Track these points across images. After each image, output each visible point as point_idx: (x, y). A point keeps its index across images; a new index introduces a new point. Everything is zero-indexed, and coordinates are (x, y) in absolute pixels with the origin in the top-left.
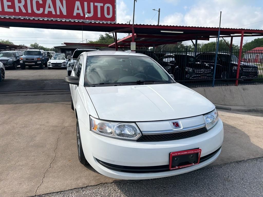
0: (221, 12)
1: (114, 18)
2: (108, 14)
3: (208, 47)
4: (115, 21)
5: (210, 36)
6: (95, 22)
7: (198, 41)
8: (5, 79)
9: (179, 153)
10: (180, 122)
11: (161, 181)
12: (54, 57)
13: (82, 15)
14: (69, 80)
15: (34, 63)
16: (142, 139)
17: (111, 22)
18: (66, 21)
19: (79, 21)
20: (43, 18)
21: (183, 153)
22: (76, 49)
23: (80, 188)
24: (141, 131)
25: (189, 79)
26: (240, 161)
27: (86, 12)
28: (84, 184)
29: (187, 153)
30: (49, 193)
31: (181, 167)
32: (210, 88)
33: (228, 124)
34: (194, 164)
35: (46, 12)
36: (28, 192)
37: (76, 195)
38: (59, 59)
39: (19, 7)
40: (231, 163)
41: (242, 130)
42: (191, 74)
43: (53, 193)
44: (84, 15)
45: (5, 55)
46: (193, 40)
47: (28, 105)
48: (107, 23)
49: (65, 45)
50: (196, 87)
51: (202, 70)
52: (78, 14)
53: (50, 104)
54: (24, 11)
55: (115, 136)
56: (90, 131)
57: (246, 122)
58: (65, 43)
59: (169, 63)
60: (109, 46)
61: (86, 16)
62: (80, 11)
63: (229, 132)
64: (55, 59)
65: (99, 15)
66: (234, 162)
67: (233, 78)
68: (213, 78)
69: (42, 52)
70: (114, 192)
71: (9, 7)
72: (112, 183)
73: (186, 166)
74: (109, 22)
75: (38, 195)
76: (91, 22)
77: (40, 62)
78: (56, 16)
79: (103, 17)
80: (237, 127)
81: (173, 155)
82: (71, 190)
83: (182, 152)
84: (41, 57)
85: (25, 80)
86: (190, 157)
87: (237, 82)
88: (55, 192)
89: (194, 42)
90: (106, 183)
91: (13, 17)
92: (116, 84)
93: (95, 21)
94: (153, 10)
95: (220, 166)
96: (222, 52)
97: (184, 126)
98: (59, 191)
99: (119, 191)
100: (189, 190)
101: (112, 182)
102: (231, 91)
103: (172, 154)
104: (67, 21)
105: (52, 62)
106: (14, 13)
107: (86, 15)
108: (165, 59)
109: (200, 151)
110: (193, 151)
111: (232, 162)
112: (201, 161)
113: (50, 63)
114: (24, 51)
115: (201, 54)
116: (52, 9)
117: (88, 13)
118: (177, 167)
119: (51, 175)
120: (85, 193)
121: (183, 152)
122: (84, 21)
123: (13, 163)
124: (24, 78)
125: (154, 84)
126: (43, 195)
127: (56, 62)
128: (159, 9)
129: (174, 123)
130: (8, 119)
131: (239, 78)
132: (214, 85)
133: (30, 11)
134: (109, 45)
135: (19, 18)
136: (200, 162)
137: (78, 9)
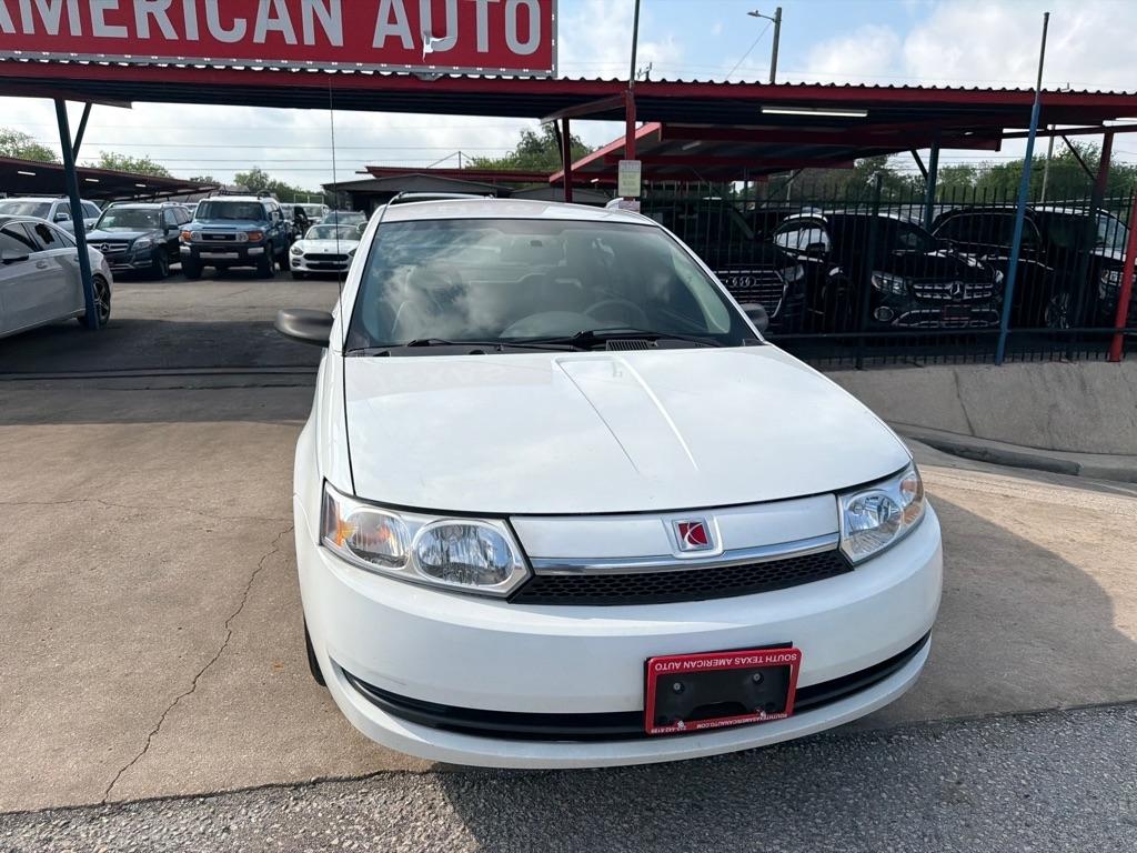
0: (1047, 15)
1: (546, 55)
2: (523, 36)
3: (1012, 182)
4: (551, 69)
5: (1005, 131)
6: (464, 76)
7: (942, 152)
8: (111, 317)
9: (687, 660)
10: (716, 525)
11: (643, 782)
12: (319, 230)
13: (408, 44)
14: (293, 328)
15: (235, 255)
16: (534, 594)
17: (534, 73)
18: (339, 71)
19: (395, 70)
20: (248, 62)
21: (709, 664)
22: (396, 193)
23: (290, 785)
24: (529, 554)
25: (887, 327)
26: (1036, 715)
27: (426, 33)
28: (309, 769)
29: (729, 662)
30: (160, 796)
31: (699, 726)
32: (982, 367)
33: (1027, 537)
34: (768, 713)
35: (260, 37)
36: (77, 788)
37: (264, 813)
38: (338, 237)
39: (151, 16)
40: (990, 717)
41: (1087, 566)
42: (896, 302)
43: (173, 799)
44: (419, 44)
45: (125, 219)
46: (919, 152)
47: (174, 426)
48: (516, 78)
49: (371, 177)
50: (919, 363)
51: (949, 287)
52: (393, 41)
53: (263, 426)
54: (169, 33)
55: (417, 574)
56: (319, 549)
57: (1116, 534)
58: (371, 170)
59: (803, 253)
60: (552, 179)
61: (428, 49)
62: (402, 29)
63: (1016, 574)
64: (323, 235)
65: (483, 45)
66: (1004, 715)
67: (1097, 325)
68: (998, 327)
69: (268, 209)
70: (427, 813)
71: (110, 18)
72: (428, 772)
73: (727, 723)
74: (525, 74)
75: (112, 804)
76: (446, 76)
77: (261, 250)
78: (300, 52)
79: (499, 54)
80: (1063, 555)
81: (659, 668)
82: (251, 790)
83: (703, 659)
84: (263, 228)
85: (189, 324)
86: (748, 681)
87: (1119, 341)
88: (184, 797)
89: (923, 160)
90: (402, 772)
91: (124, 61)
92: (479, 348)
93: (465, 70)
94: (750, 14)
95: (928, 730)
96: (1059, 205)
97: (728, 540)
98: (199, 791)
99: (450, 809)
100: (759, 830)
101: (429, 767)
102: (1083, 385)
103: (655, 662)
104: (344, 72)
105: (306, 251)
106: (132, 44)
107: (428, 43)
108: (785, 235)
109: (794, 657)
110: (758, 655)
111: (997, 713)
112: (799, 704)
113: (301, 253)
114: (198, 204)
115: (955, 212)
116: (284, 23)
117: (436, 35)
118: (681, 725)
119: (184, 723)
120: (302, 810)
121: (709, 658)
122: (418, 69)
123: (53, 663)
124: (186, 316)
125: (653, 347)
126: (134, 802)
127: (323, 252)
128: (779, 10)
129: (683, 528)
130: (83, 483)
131: (1127, 325)
132: (1004, 356)
133: (192, 33)
134: (551, 174)
135: (150, 64)
136: (797, 711)
137: (392, 19)
